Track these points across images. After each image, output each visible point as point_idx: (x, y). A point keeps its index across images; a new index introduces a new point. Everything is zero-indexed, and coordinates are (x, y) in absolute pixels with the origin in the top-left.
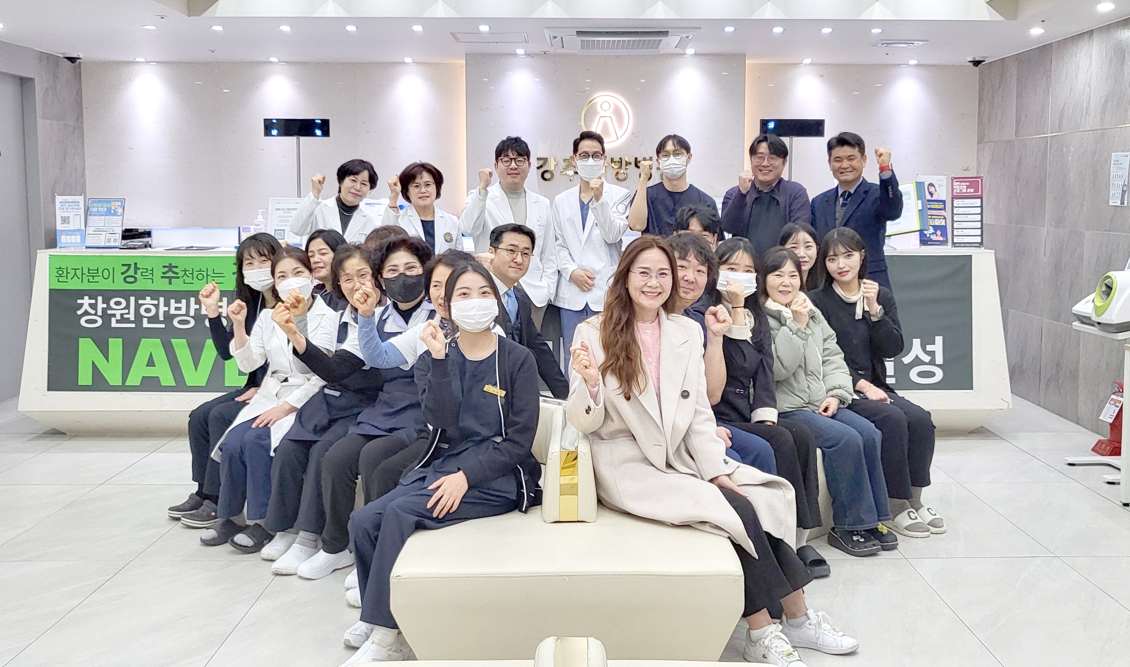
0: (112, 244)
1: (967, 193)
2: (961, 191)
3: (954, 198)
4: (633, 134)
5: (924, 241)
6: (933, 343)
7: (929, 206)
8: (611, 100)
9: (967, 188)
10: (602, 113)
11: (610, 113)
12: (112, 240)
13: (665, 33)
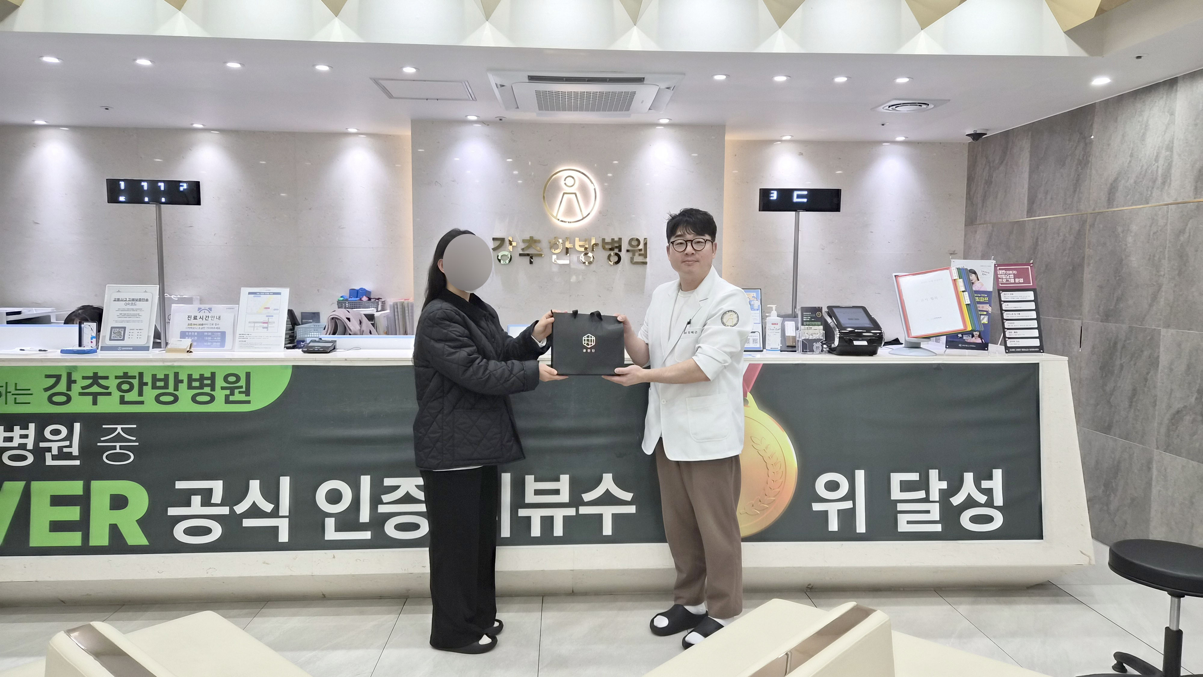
1: (1015, 283)
2: (1007, 281)
3: (1000, 290)
6: (990, 477)
8: (576, 175)
9: (1015, 277)
10: (566, 189)
11: (574, 189)
13: (641, 81)
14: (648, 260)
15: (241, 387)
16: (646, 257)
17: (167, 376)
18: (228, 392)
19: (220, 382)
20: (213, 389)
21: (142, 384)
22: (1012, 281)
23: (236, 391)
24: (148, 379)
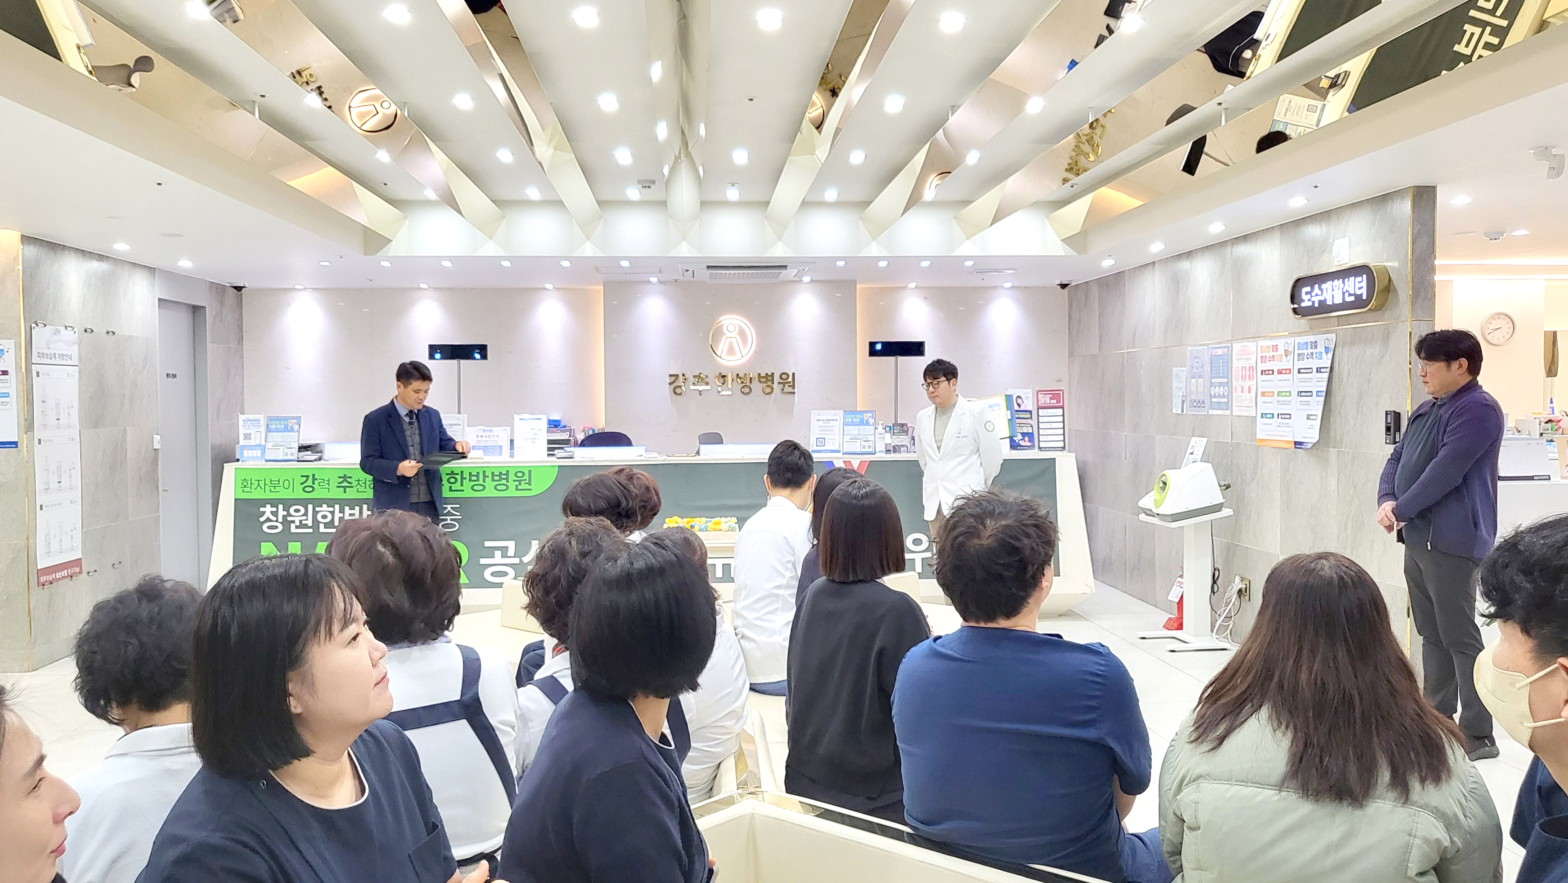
0: (289, 457)
1: (1050, 404)
2: (1046, 402)
3: (1039, 408)
4: (756, 352)
5: (1014, 446)
7: (1017, 416)
8: (736, 322)
9: (1051, 399)
10: (728, 334)
11: (735, 334)
12: (289, 454)
13: (785, 267)
14: (796, 390)
15: (526, 480)
16: (794, 388)
17: (478, 473)
18: (517, 483)
19: (512, 477)
20: (508, 481)
21: (462, 478)
22: (1048, 402)
23: (523, 482)
24: (466, 475)
